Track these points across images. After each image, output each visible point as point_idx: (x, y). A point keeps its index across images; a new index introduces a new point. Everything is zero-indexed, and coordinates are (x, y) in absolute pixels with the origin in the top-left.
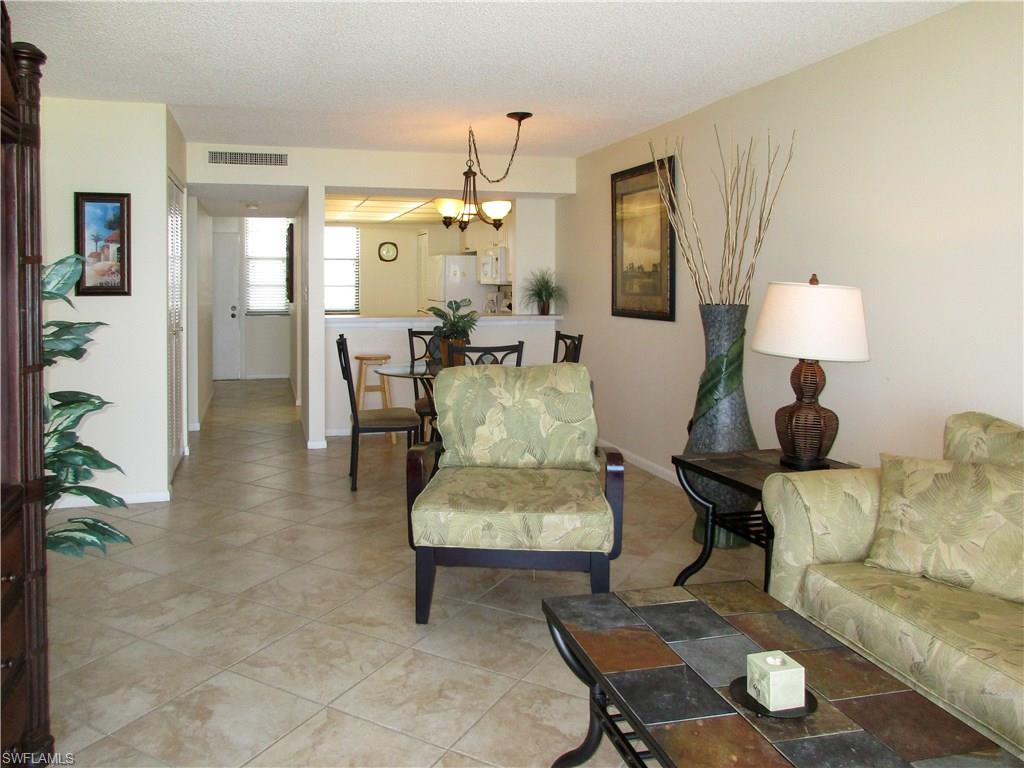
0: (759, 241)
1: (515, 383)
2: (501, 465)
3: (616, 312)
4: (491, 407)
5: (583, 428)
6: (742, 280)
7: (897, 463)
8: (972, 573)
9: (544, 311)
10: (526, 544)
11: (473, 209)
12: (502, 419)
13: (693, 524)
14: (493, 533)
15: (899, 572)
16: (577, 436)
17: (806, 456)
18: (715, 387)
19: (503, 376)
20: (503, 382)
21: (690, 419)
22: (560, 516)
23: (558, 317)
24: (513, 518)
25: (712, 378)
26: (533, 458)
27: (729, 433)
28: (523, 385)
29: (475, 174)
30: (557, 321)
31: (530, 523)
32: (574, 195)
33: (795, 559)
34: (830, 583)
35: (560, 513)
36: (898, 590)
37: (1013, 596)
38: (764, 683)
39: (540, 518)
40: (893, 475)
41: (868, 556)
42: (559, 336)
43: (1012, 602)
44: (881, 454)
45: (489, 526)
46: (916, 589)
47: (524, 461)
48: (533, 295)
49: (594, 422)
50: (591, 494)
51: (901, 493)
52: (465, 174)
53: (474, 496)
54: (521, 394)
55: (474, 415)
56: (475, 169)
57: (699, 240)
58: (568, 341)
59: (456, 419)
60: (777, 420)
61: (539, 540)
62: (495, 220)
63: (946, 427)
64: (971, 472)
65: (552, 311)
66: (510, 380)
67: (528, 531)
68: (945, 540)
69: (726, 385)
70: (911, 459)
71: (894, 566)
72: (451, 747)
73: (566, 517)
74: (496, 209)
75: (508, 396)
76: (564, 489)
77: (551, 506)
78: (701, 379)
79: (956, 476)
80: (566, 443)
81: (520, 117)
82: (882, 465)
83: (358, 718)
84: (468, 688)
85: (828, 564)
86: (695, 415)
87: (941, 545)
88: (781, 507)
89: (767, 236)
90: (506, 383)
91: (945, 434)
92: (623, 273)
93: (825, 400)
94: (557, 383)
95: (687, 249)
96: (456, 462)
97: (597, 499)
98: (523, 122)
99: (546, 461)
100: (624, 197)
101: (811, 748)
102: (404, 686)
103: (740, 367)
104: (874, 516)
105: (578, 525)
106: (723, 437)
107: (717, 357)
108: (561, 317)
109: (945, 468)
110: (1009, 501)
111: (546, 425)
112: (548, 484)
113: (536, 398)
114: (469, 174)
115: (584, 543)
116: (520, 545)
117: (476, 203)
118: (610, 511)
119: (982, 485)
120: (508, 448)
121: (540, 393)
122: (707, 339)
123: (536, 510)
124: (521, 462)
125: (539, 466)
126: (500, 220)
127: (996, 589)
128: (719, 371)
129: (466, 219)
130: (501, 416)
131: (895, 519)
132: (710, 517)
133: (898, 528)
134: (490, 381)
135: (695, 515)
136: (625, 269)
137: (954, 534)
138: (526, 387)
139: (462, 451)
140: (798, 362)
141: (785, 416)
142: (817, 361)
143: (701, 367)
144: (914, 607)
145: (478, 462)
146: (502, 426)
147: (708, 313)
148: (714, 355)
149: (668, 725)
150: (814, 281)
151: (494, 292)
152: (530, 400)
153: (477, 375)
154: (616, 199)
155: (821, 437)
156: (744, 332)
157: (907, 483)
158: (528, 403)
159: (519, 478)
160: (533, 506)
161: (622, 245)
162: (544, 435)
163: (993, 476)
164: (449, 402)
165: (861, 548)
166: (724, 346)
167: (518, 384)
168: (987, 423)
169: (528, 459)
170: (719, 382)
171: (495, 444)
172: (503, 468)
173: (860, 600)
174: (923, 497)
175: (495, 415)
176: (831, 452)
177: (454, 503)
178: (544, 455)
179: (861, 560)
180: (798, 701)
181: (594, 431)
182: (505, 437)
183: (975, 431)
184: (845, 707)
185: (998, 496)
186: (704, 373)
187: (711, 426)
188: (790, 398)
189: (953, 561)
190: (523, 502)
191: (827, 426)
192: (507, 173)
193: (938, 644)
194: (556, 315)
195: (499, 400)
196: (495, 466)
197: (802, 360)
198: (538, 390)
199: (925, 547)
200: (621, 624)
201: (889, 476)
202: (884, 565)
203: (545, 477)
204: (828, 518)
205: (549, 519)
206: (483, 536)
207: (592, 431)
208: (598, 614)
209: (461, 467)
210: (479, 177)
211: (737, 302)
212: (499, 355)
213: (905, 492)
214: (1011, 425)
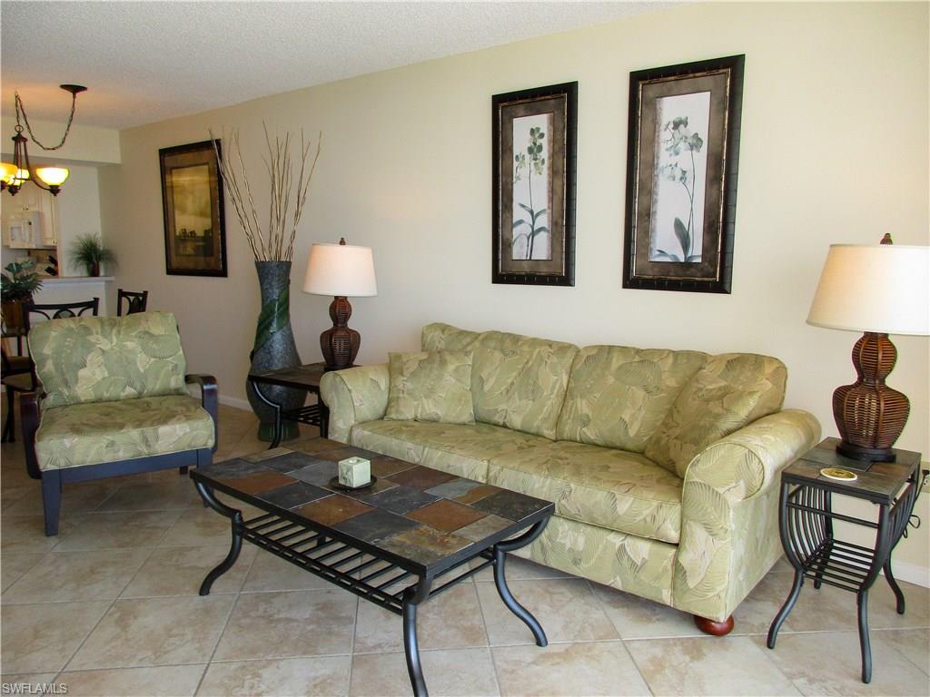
0: (297, 214)
1: (111, 330)
2: (104, 399)
3: (171, 271)
4: (89, 353)
5: (175, 362)
6: (286, 243)
7: (398, 357)
8: (439, 413)
9: (94, 273)
10: (145, 452)
11: (26, 174)
12: (102, 360)
13: (258, 427)
14: (116, 448)
15: (403, 420)
16: (170, 368)
17: (341, 362)
18: (270, 324)
19: (99, 326)
20: (99, 331)
21: (252, 349)
22: (173, 426)
23: (108, 279)
24: (134, 434)
25: (268, 317)
26: (133, 391)
27: (282, 357)
28: (119, 332)
29: (25, 140)
30: (106, 282)
31: (148, 435)
32: (119, 165)
33: (345, 424)
34: (366, 433)
35: (173, 424)
36: (404, 428)
37: (458, 422)
38: (349, 473)
39: (156, 431)
40: (396, 365)
41: (385, 415)
42: (122, 294)
43: (459, 424)
44: (389, 354)
45: (112, 444)
46: (413, 426)
47: (126, 393)
48: (80, 258)
49: (183, 357)
50: (193, 408)
51: (402, 374)
52: (14, 139)
53: (92, 423)
54: (117, 338)
55: (74, 360)
56: (25, 134)
57: (254, 212)
58: (132, 298)
59: (57, 365)
60: (321, 341)
61: (157, 447)
62: (52, 186)
63: (423, 333)
64: (437, 358)
65: (102, 273)
66: (107, 328)
67: (146, 441)
68: (426, 398)
69: (278, 323)
70: (406, 354)
71: (400, 417)
72: (119, 596)
73: (178, 426)
74: (52, 175)
75: (106, 341)
76: (168, 408)
77: (165, 419)
78: (260, 319)
79: (429, 360)
80: (162, 375)
81: (75, 89)
82: (390, 360)
83: (24, 605)
84: (115, 563)
85: (363, 423)
86: (255, 346)
87: (424, 400)
88: (333, 393)
89: (304, 210)
90: (102, 332)
91: (422, 337)
92: (176, 236)
93: (351, 324)
94: (149, 327)
95: (243, 218)
96: (60, 402)
97: (198, 411)
98: (77, 94)
99: (146, 391)
100: (174, 171)
101: (378, 497)
102: (58, 576)
103: (287, 308)
104: (387, 391)
105: (188, 430)
106: (279, 360)
107: (271, 301)
108: (112, 278)
109: (424, 356)
110: (456, 370)
111: (143, 362)
112: (153, 407)
113: (131, 341)
114: (18, 139)
115: (193, 444)
116: (140, 453)
117: (28, 168)
118: (211, 418)
119: (443, 363)
120: (111, 385)
121: (136, 337)
122: (262, 289)
123: (152, 425)
124: (123, 395)
125: (140, 396)
126: (57, 186)
127: (451, 420)
128: (273, 312)
129: (17, 183)
130: (101, 359)
131: (399, 390)
132: (279, 414)
133: (401, 395)
134: (87, 330)
135: (259, 422)
136: (178, 234)
137: (430, 393)
138: (122, 332)
139: (66, 392)
140: (333, 299)
141: (327, 338)
142: (346, 297)
143: (259, 311)
144: (413, 434)
145: (83, 399)
146: (103, 366)
147: (262, 268)
148: (269, 300)
149: (300, 506)
150: (342, 242)
151: (25, 256)
152: (128, 343)
153: (73, 325)
154: (165, 172)
155: (350, 350)
156: (289, 282)
157: (405, 367)
158: (124, 346)
159: (124, 407)
160: (149, 422)
161: (174, 212)
162: (142, 370)
163: (448, 357)
164: (47, 351)
165: (381, 411)
166: (275, 293)
167: (114, 331)
168: (444, 328)
169: (130, 391)
170: (272, 321)
171: (98, 382)
172: (107, 401)
173: (385, 437)
174: (413, 374)
175: (93, 358)
176: (356, 360)
177: (76, 430)
178: (144, 386)
179: (382, 418)
180: (367, 479)
181: (184, 363)
182: (106, 375)
183: (438, 333)
184: (389, 479)
185: (451, 367)
186: (261, 315)
187: (269, 353)
188: (329, 325)
189: (430, 408)
190: (138, 420)
191: (353, 341)
192: (63, 142)
193: (427, 449)
194: (106, 276)
195: (98, 346)
196: (99, 401)
197: (336, 297)
198: (134, 334)
199: (415, 403)
200: (251, 471)
201: (394, 366)
202: (395, 418)
203: (148, 404)
204: (363, 396)
205: (163, 429)
206: (107, 453)
207: (182, 364)
208: (234, 470)
209: (66, 406)
210: (30, 143)
211: (283, 259)
212: (76, 311)
213: (405, 373)
214: (456, 328)
